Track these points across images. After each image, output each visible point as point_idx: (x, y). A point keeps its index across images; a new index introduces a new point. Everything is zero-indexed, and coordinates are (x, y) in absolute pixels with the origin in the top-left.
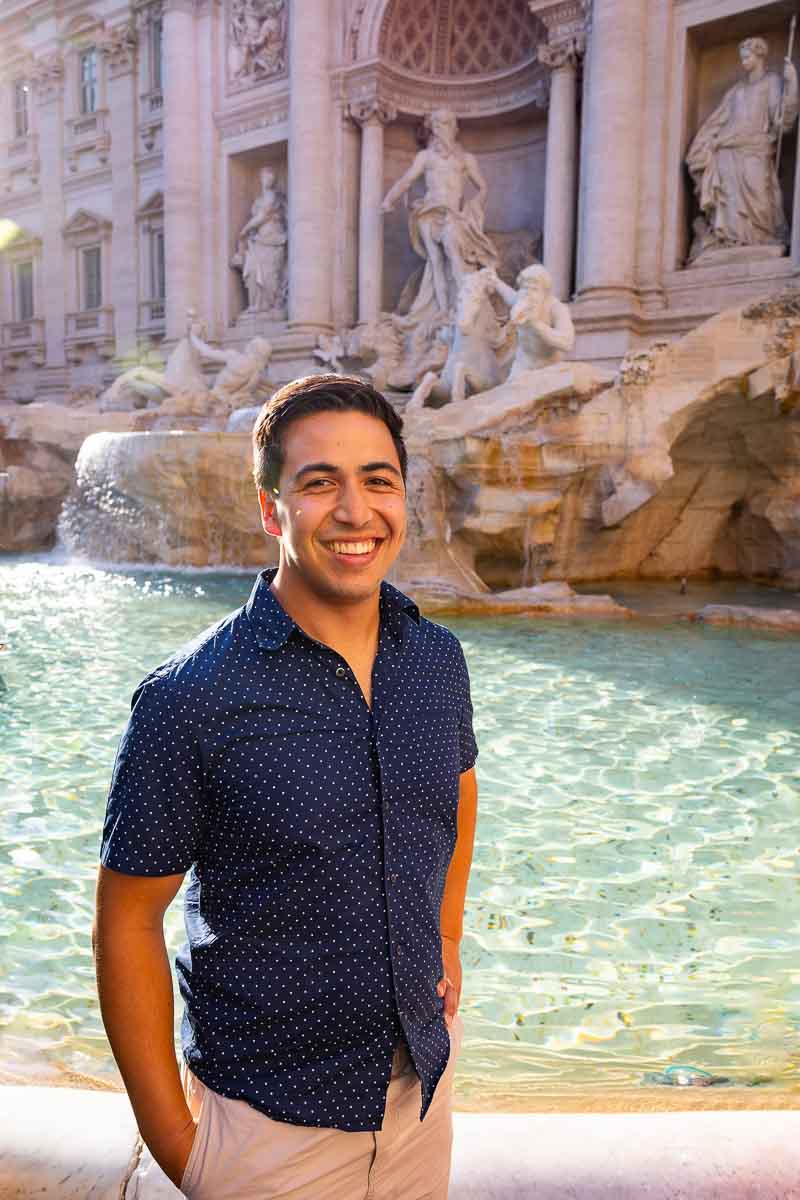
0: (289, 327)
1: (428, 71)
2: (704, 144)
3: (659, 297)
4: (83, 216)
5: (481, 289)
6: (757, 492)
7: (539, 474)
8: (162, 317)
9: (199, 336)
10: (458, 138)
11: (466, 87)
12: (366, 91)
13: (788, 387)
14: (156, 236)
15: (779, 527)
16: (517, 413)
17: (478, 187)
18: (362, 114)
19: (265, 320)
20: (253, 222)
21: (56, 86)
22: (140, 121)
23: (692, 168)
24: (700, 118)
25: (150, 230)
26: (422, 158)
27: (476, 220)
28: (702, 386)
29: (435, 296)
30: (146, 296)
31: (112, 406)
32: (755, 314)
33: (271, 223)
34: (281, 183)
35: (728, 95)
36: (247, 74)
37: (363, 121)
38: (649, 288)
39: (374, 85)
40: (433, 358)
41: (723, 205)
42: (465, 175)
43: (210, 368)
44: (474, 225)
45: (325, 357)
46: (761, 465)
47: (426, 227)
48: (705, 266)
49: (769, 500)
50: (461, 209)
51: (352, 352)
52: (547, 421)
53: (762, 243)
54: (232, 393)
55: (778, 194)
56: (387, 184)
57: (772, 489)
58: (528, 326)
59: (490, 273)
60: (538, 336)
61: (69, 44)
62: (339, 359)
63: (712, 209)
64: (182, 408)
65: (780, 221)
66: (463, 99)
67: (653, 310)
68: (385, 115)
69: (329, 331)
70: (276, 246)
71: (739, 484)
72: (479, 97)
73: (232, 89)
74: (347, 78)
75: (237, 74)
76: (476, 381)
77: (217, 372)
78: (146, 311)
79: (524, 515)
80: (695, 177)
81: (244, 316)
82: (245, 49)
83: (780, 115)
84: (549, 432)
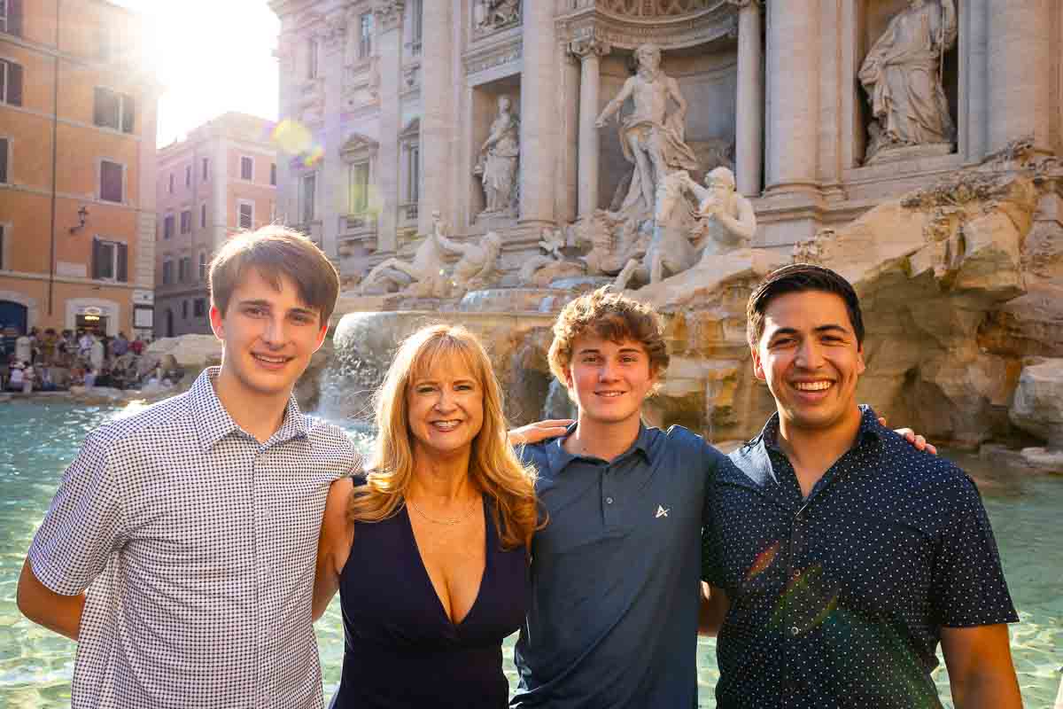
0: (519, 223)
1: (637, 14)
2: (874, 62)
3: (839, 191)
4: (357, 138)
5: (675, 188)
6: (927, 361)
7: (722, 345)
8: (416, 217)
9: (443, 234)
10: (661, 66)
11: (668, 25)
12: (585, 32)
13: (945, 267)
14: (413, 153)
15: (948, 392)
16: (704, 292)
17: (678, 104)
18: (581, 50)
19: (501, 218)
20: (491, 139)
21: (340, 40)
22: (404, 63)
23: (864, 82)
24: (871, 39)
25: (409, 148)
26: (631, 82)
27: (677, 131)
28: (867, 267)
29: (642, 194)
30: (403, 200)
31: (369, 290)
32: (912, 204)
33: (507, 139)
34: (515, 106)
35: (894, 22)
36: (489, 23)
37: (580, 56)
38: (830, 184)
39: (591, 28)
40: (639, 246)
41: (894, 111)
42: (668, 96)
43: (452, 258)
44: (675, 135)
45: (548, 247)
46: (928, 337)
47: (634, 138)
48: (879, 164)
49: (939, 368)
50: (664, 123)
51: (571, 243)
52: (730, 299)
53: (932, 142)
54: (468, 278)
55: (943, 101)
56: (602, 105)
57: (941, 358)
58: (715, 218)
59: (683, 175)
60: (724, 226)
61: (352, 9)
62: (560, 249)
63: (884, 115)
64: (425, 293)
65: (947, 124)
66: (666, 35)
67: (834, 202)
68: (601, 50)
69: (551, 226)
70: (509, 157)
71: (911, 354)
72: (681, 33)
73: (477, 35)
74: (568, 24)
75: (481, 24)
76: (670, 265)
77: (457, 261)
78: (403, 213)
79: (704, 381)
80: (868, 90)
81: (482, 215)
82: (487, 5)
83: (941, 36)
84: (729, 308)
